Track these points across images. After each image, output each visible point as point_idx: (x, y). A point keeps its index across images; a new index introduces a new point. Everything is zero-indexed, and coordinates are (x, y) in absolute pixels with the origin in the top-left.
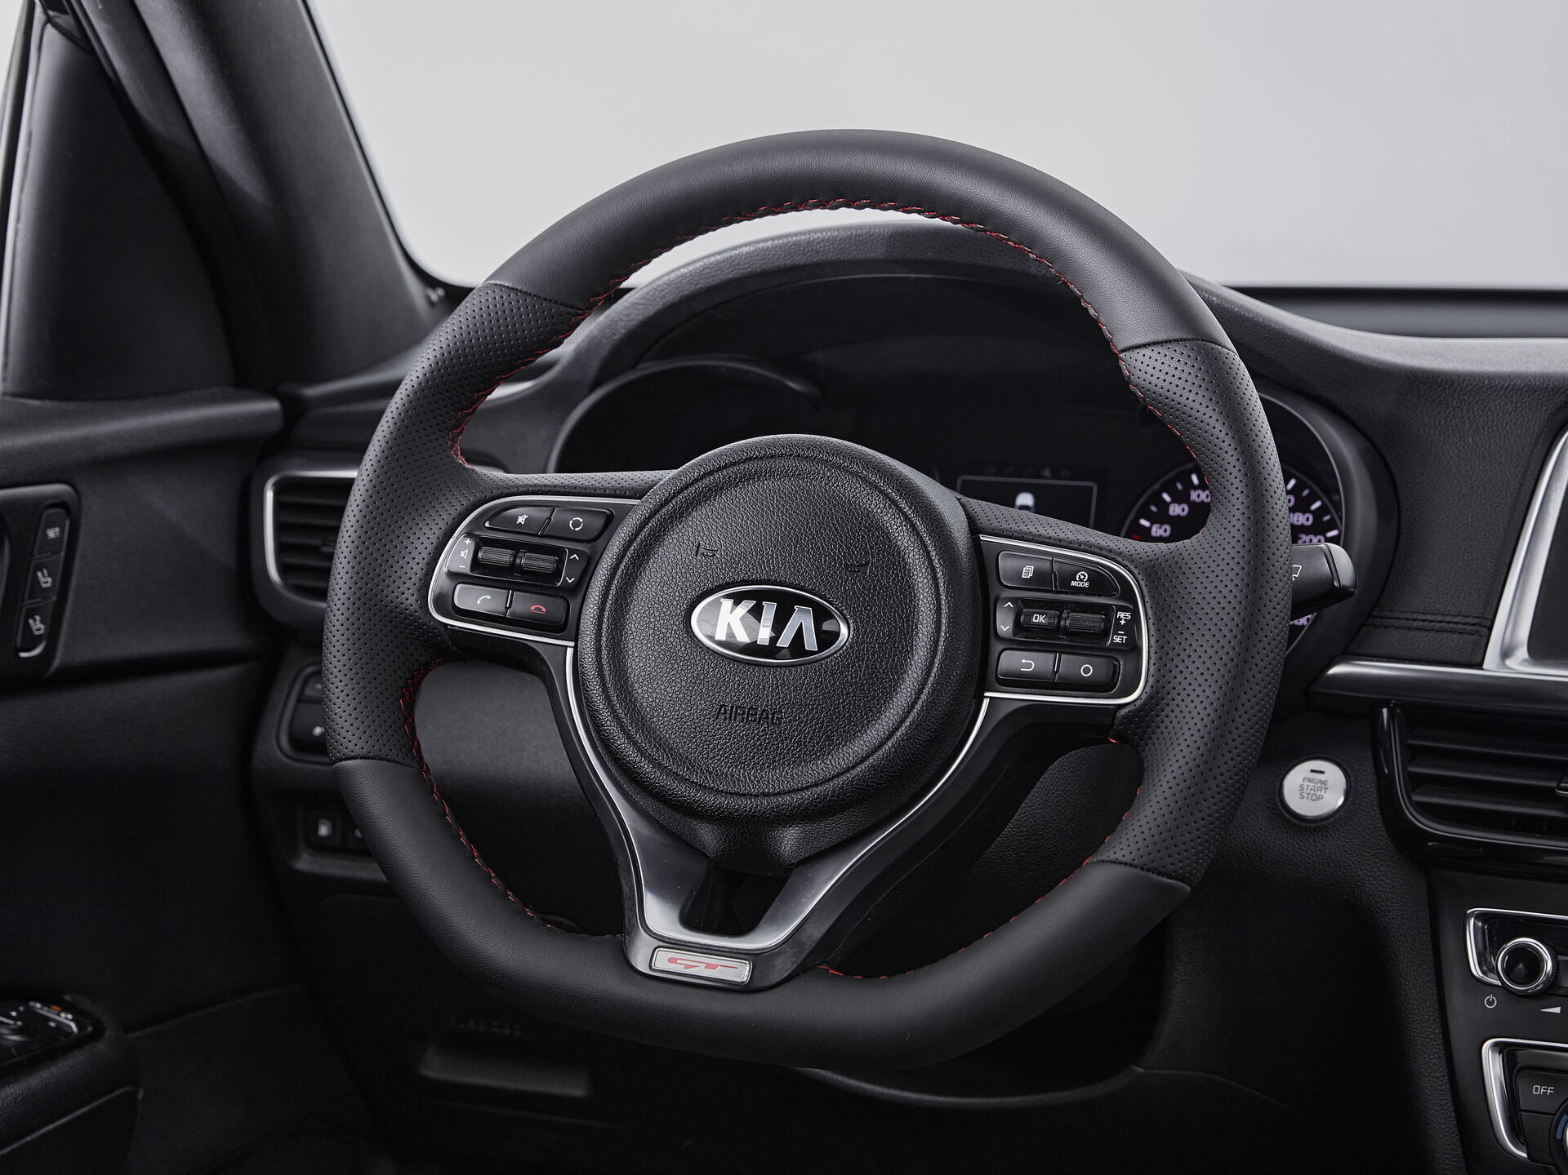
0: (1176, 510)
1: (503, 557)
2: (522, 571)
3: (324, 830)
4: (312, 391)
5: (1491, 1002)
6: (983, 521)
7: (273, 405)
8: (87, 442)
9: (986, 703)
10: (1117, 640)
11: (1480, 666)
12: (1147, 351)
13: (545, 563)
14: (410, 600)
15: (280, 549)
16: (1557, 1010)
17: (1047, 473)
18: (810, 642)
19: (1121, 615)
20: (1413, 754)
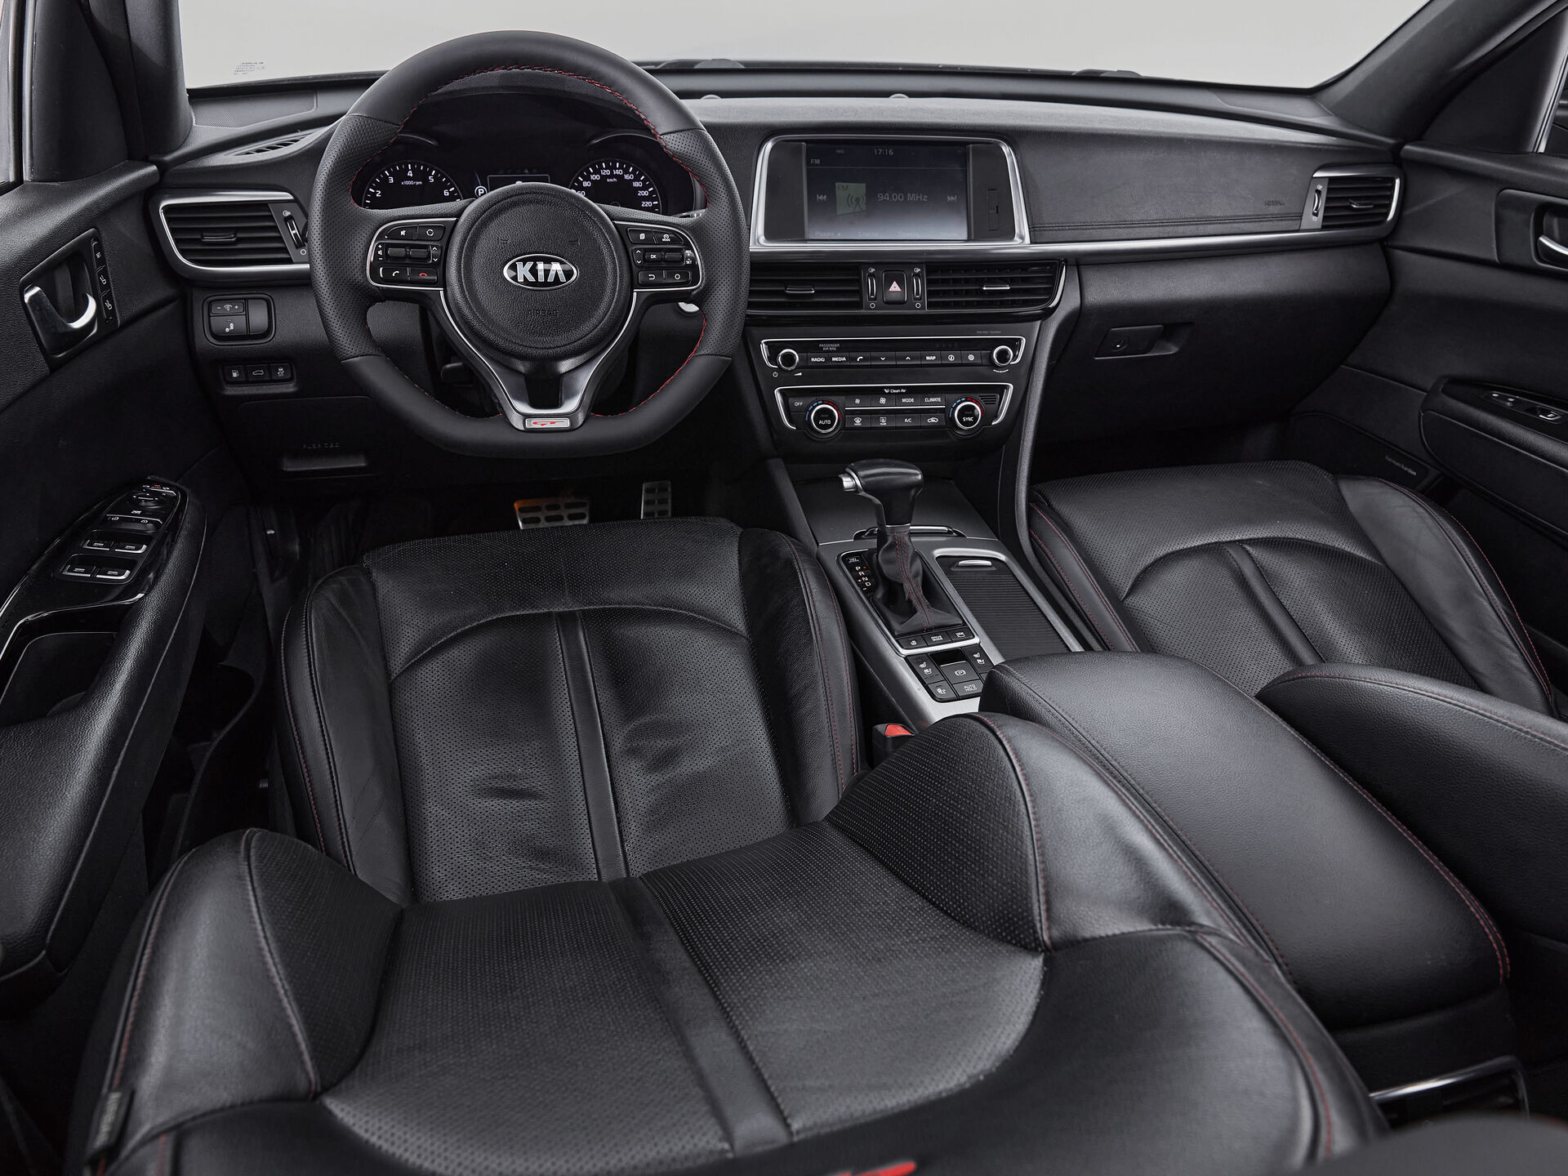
0: (586, 184)
2: (410, 258)
3: (235, 375)
4: (168, 158)
5: (775, 375)
7: (154, 168)
9: (635, 294)
10: (688, 263)
11: (747, 247)
12: (674, 135)
13: (421, 253)
14: (359, 278)
15: (177, 242)
16: (800, 374)
17: (527, 171)
18: (562, 278)
19: (687, 252)
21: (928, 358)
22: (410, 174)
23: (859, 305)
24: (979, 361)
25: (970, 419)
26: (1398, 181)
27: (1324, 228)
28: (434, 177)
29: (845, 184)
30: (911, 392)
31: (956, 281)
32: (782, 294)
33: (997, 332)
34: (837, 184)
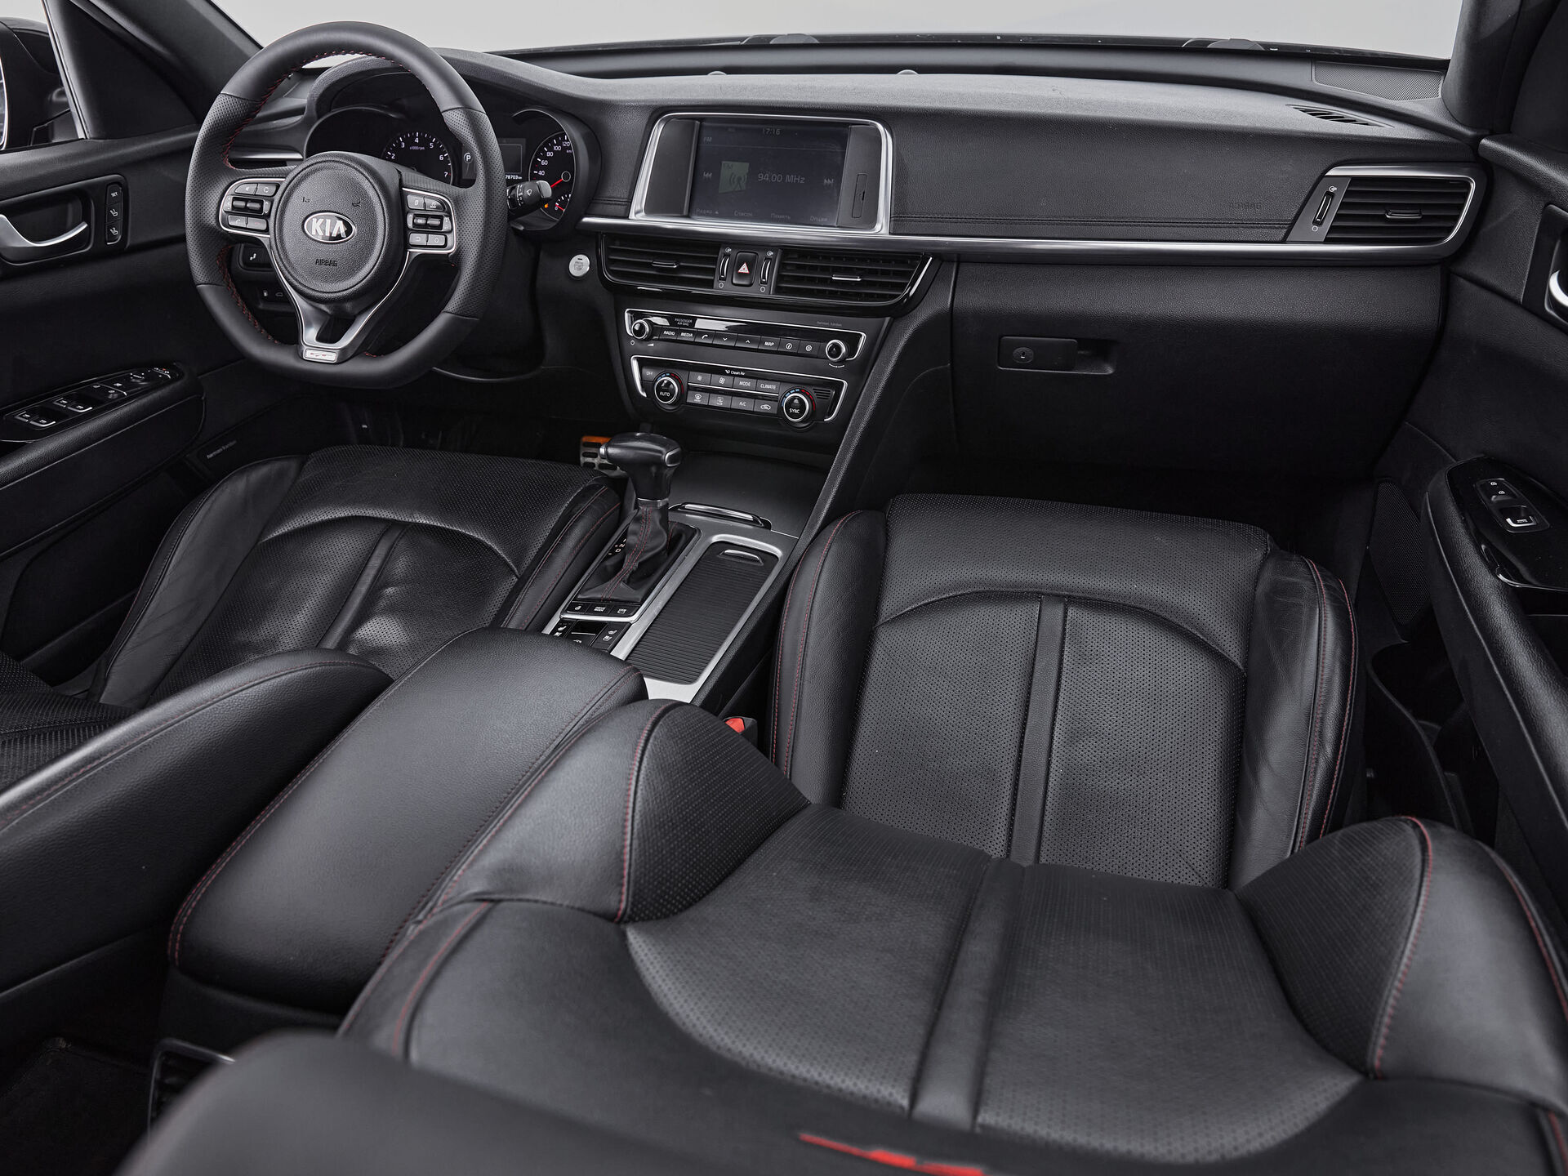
0: (549, 154)
1: (242, 204)
2: (250, 210)
3: (265, 294)
5: (633, 343)
6: (405, 182)
8: (122, 157)
9: (408, 254)
10: (445, 228)
11: (627, 217)
12: (451, 112)
13: (257, 206)
14: (213, 222)
16: (652, 345)
19: (447, 219)
20: (610, 251)
21: (766, 344)
22: (417, 141)
23: (710, 284)
24: (815, 353)
25: (796, 411)
26: (1473, 186)
27: (1328, 241)
28: (434, 144)
29: (730, 163)
30: (749, 375)
31: (813, 268)
32: (649, 266)
33: (837, 325)
34: (723, 162)
